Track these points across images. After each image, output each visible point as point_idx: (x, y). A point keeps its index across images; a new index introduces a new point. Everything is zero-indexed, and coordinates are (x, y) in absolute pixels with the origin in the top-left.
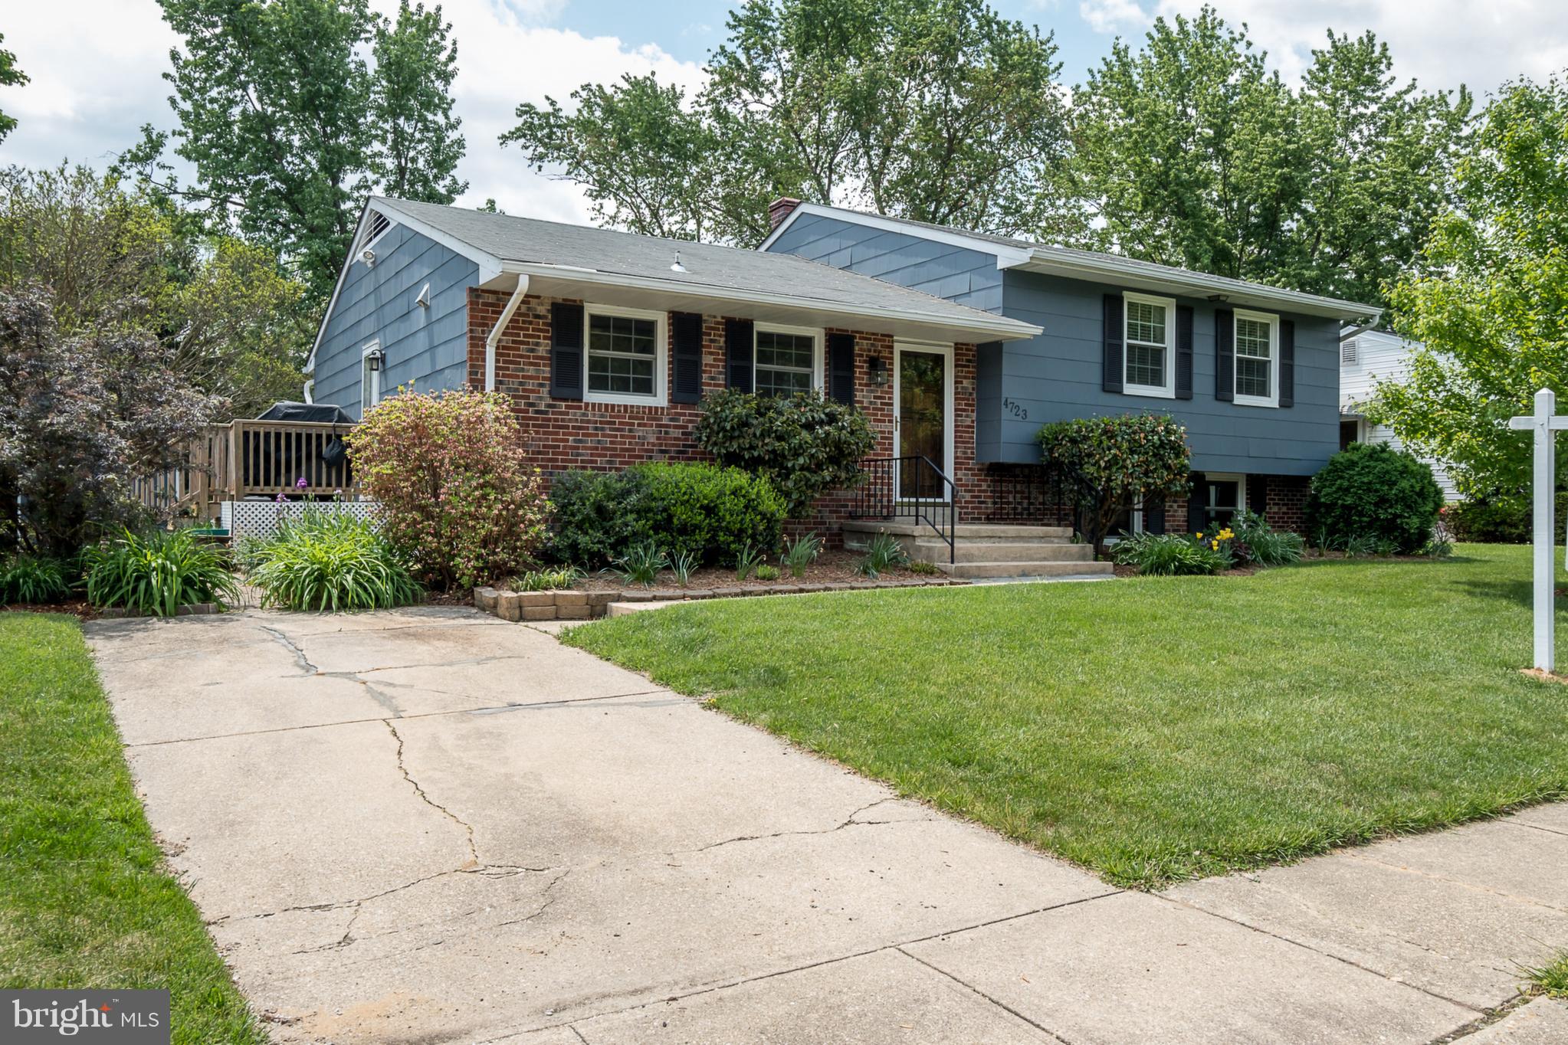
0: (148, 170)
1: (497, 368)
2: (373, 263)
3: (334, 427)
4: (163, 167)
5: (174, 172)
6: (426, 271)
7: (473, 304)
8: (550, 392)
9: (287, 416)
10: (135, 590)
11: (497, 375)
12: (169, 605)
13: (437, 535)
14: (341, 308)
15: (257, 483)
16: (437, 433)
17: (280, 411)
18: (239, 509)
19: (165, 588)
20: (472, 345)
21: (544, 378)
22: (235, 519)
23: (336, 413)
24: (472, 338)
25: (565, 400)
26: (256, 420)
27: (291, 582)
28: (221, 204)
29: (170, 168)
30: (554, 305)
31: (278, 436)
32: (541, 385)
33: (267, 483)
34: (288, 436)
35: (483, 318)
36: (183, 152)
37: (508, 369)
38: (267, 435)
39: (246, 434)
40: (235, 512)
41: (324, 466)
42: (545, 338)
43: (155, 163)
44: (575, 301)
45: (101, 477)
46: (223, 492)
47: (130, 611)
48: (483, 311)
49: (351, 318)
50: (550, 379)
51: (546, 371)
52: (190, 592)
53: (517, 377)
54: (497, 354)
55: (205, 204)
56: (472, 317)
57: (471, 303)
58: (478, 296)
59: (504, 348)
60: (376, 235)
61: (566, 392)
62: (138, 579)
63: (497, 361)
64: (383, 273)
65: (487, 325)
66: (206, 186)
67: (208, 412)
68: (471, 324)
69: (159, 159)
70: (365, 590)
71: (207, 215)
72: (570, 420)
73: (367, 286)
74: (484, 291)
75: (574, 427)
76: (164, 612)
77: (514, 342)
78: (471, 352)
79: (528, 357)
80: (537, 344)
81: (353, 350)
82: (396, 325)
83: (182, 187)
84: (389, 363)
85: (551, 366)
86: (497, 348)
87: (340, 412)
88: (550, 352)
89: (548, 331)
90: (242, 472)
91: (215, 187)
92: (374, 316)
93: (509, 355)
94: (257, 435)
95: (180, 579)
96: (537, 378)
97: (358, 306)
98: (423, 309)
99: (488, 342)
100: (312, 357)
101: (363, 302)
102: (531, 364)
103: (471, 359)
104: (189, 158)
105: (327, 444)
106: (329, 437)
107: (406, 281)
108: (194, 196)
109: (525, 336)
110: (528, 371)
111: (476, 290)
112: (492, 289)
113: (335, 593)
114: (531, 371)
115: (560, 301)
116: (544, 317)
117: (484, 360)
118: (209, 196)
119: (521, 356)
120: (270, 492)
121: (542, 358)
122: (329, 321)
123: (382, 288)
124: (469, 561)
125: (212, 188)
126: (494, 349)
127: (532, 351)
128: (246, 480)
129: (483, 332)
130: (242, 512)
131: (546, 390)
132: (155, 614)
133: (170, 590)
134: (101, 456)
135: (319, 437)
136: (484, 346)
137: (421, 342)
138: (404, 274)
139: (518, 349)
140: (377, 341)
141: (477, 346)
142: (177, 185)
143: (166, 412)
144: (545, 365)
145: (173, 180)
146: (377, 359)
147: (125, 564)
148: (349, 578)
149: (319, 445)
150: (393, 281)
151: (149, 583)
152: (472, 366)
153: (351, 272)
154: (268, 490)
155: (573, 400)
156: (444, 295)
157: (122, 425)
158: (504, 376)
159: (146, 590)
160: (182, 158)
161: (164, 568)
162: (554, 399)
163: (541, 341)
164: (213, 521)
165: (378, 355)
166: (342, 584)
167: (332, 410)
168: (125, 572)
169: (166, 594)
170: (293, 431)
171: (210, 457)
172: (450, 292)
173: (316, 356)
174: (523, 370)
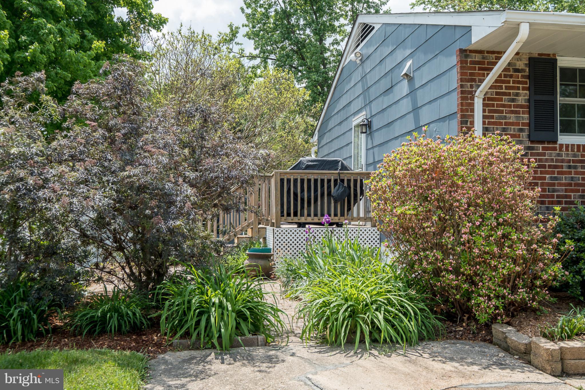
0: (231, 46)
1: (484, 117)
2: (361, 60)
3: (339, 174)
4: (238, 44)
5: (243, 47)
6: (408, 52)
7: (462, 63)
8: (529, 136)
9: (308, 167)
10: (198, 323)
11: (484, 123)
12: (225, 340)
13: (456, 271)
14: (337, 95)
15: (289, 215)
16: (456, 174)
17: (303, 164)
18: (278, 233)
19: (222, 324)
20: (463, 98)
21: (523, 124)
22: (275, 240)
23: (340, 164)
24: (462, 92)
25: (542, 142)
26: (288, 170)
27: (328, 319)
28: (265, 60)
29: (241, 44)
30: (530, 59)
31: (302, 181)
32: (521, 130)
33: (295, 214)
34: (309, 181)
35: (471, 74)
36: (248, 36)
37: (492, 117)
38: (295, 180)
39: (282, 180)
40: (275, 236)
41: (332, 201)
42: (524, 89)
43: (234, 42)
44: (549, 55)
45: (171, 223)
46: (267, 220)
47: (194, 344)
48: (471, 68)
49: (343, 102)
50: (529, 125)
51: (525, 118)
52: (243, 325)
53: (501, 124)
54: (484, 105)
55: (258, 61)
56: (462, 74)
57: (462, 62)
58: (467, 56)
59: (489, 99)
60: (362, 41)
61: (543, 135)
62: (201, 314)
63: (484, 111)
64: (368, 66)
65: (474, 80)
66: (257, 52)
67: (257, 162)
68: (462, 80)
69: (236, 40)
70: (393, 326)
71: (258, 67)
72: (547, 160)
73: (356, 77)
74: (471, 51)
75: (550, 166)
76: (220, 344)
77: (497, 94)
78: (462, 104)
79: (510, 106)
80: (517, 95)
81: (345, 123)
82: (380, 99)
83: (247, 53)
84: (375, 127)
85: (529, 113)
86: (484, 100)
87: (342, 163)
88: (529, 101)
89: (526, 83)
90: (279, 207)
91: (263, 52)
92: (362, 96)
93: (493, 105)
94: (289, 181)
95: (234, 315)
96: (518, 124)
97: (348, 93)
98: (406, 82)
99: (477, 94)
100: (316, 132)
101: (353, 89)
102: (512, 112)
103: (462, 110)
104: (250, 38)
105: (335, 186)
106: (335, 181)
107: (389, 64)
108: (252, 57)
109: (506, 88)
110: (510, 118)
111: (465, 51)
112: (479, 49)
113: (367, 329)
114: (512, 118)
115: (537, 56)
116: (522, 71)
117: (473, 111)
118: (259, 57)
119: (504, 106)
120: (297, 221)
121: (521, 106)
122: (328, 107)
123: (368, 76)
124: (490, 299)
125: (261, 52)
126: (481, 101)
127: (513, 100)
128: (282, 212)
129: (472, 86)
130: (280, 236)
131: (525, 134)
132: (213, 347)
133: (226, 326)
134: (172, 203)
135: (329, 181)
136: (472, 99)
137: (406, 106)
138: (388, 60)
139: (501, 100)
140: (364, 113)
141: (466, 98)
142: (244, 53)
143: (225, 163)
144: (523, 113)
145: (243, 50)
146: (366, 125)
147: (189, 302)
148: (381, 317)
149: (329, 187)
150: (377, 68)
151: (208, 320)
152: (462, 116)
153: (344, 70)
154: (296, 220)
155: (549, 142)
156: (427, 65)
157: (192, 175)
158: (489, 123)
159: (206, 327)
160: (246, 39)
161: (221, 305)
162: (532, 142)
163: (521, 91)
164: (261, 240)
165: (366, 122)
166: (373, 322)
167: (337, 162)
168: (189, 309)
169: (223, 330)
170: (312, 178)
171: (259, 198)
172: (435, 61)
173: (319, 131)
174: (505, 118)
